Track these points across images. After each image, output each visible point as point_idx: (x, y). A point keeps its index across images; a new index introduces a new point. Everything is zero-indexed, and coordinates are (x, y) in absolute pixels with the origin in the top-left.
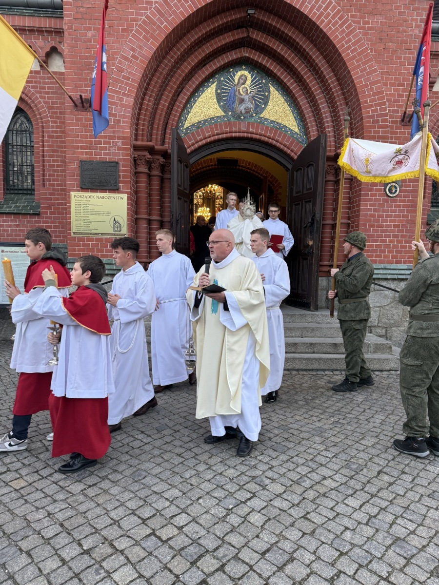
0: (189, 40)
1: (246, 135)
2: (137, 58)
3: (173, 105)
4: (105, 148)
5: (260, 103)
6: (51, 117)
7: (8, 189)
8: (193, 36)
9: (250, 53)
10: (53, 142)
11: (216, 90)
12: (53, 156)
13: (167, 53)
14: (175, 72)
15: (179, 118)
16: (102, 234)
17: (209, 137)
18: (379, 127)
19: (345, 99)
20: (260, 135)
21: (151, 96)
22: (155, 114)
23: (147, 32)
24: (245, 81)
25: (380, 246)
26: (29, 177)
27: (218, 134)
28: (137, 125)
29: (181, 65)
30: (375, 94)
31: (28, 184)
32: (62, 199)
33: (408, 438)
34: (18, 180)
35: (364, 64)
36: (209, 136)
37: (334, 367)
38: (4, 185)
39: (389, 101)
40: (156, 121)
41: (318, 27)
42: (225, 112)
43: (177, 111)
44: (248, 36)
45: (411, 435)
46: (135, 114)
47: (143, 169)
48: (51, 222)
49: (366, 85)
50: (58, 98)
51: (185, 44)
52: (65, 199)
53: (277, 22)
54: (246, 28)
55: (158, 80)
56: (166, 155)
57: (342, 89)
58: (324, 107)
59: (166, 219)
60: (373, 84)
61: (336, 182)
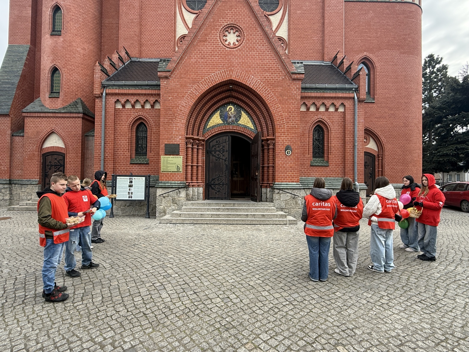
0: (207, 97)
1: (232, 130)
2: (187, 106)
3: (202, 120)
4: (174, 139)
5: (238, 118)
6: (155, 126)
7: (137, 154)
9: (233, 100)
10: (155, 135)
11: (220, 113)
12: (155, 141)
13: (199, 102)
14: (203, 108)
15: (205, 125)
16: (172, 172)
18: (282, 128)
19: (270, 117)
20: (238, 130)
21: (193, 118)
22: (195, 124)
23: (191, 96)
24: (231, 110)
25: (285, 175)
26: (145, 149)
27: (220, 130)
28: (187, 129)
29: (205, 106)
30: (279, 116)
31: (144, 152)
34: (141, 150)
35: (276, 104)
36: (217, 131)
38: (135, 152)
39: (285, 118)
40: (195, 127)
41: (256, 92)
42: (223, 122)
43: (204, 123)
44: (231, 94)
46: (186, 125)
47: (190, 146)
48: (153, 167)
49: (276, 113)
50: (157, 119)
51: (206, 99)
52: (159, 158)
53: (242, 89)
54: (230, 91)
55: (195, 112)
57: (268, 113)
58: (262, 120)
59: (199, 165)
60: (278, 112)
61: (268, 149)
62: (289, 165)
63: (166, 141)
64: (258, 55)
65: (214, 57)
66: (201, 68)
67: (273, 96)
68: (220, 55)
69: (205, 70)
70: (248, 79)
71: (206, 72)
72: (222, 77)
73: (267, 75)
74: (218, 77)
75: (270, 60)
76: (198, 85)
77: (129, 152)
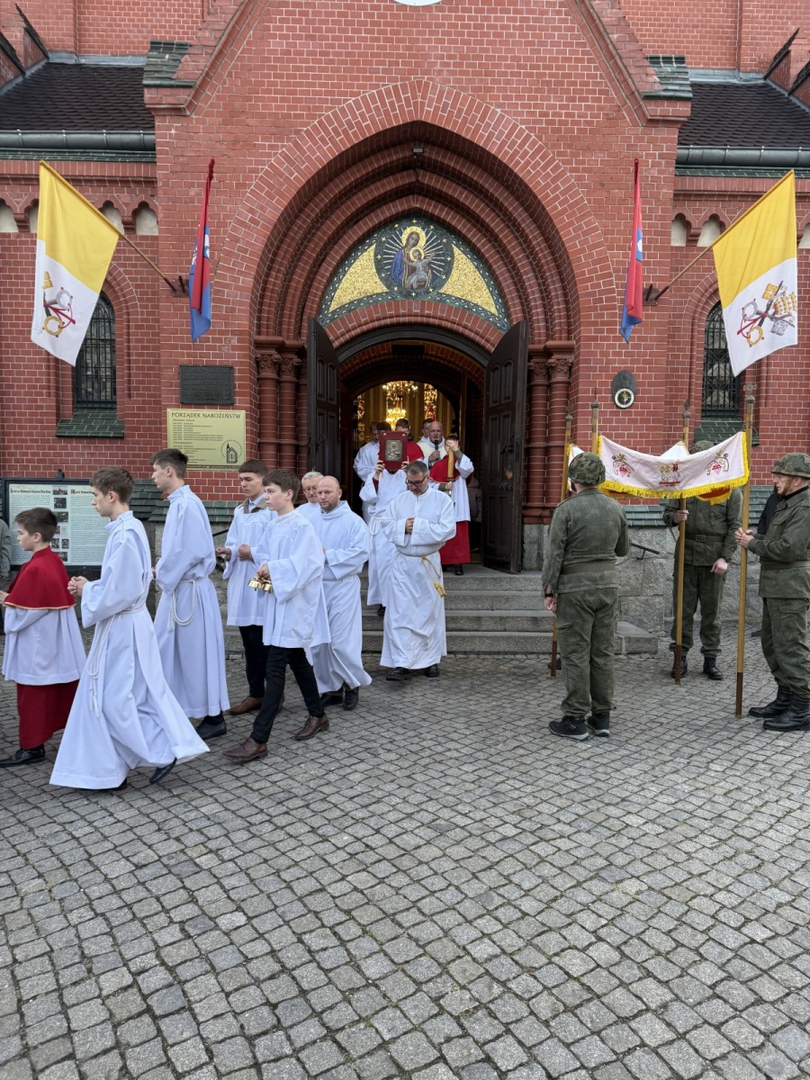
0: (331, 191)
1: (419, 319)
2: (257, 223)
3: (313, 280)
4: (213, 348)
5: (439, 272)
6: (140, 300)
7: (78, 402)
8: (337, 186)
9: (422, 202)
10: (142, 334)
11: (376, 255)
12: (142, 355)
13: (301, 211)
14: (314, 234)
15: (322, 297)
16: (211, 466)
17: (366, 323)
18: (603, 308)
19: (558, 267)
20: (441, 319)
21: (279, 271)
22: (286, 294)
24: (417, 241)
26: (109, 385)
27: (378, 319)
28: (260, 311)
29: (322, 224)
30: (595, 262)
31: (106, 394)
32: (155, 416)
33: (565, 719)
34: (93, 388)
35: (579, 220)
36: (365, 321)
37: (529, 648)
38: (73, 397)
39: (616, 271)
40: (288, 305)
41: (511, 171)
42: (388, 287)
43: (317, 289)
44: (418, 181)
45: (569, 714)
46: (256, 297)
47: (269, 373)
48: (140, 449)
49: (583, 250)
51: (325, 198)
52: (160, 416)
53: (456, 162)
54: (414, 169)
55: (288, 248)
56: (301, 352)
57: (553, 253)
58: (529, 279)
59: (304, 443)
61: (549, 387)
63: (182, 355)
64: (521, 28)
65: (354, 31)
66: (306, 77)
67: (573, 186)
68: (378, 24)
69: (321, 85)
70: (482, 119)
71: (327, 93)
72: (386, 113)
73: (554, 107)
74: (369, 110)
75: (566, 44)
76: (296, 144)
77: (49, 394)
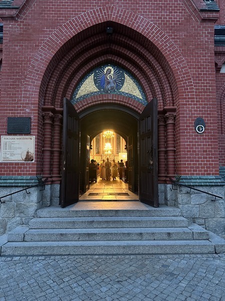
1: (111, 101)
2: (43, 60)
4: (23, 110)
5: (119, 83)
9: (112, 57)
11: (94, 77)
15: (73, 93)
17: (90, 103)
18: (188, 92)
20: (120, 101)
21: (53, 81)
22: (56, 90)
23: (49, 46)
24: (110, 72)
25: (196, 164)
28: (45, 97)
29: (72, 64)
35: (176, 57)
41: (148, 39)
42: (99, 89)
44: (110, 48)
47: (48, 121)
49: (178, 69)
51: (73, 53)
55: (57, 72)
60: (182, 68)
61: (166, 126)
62: (201, 148)
63: (9, 113)
67: (173, 45)
69: (70, 8)
71: (73, 11)
73: (164, 15)
